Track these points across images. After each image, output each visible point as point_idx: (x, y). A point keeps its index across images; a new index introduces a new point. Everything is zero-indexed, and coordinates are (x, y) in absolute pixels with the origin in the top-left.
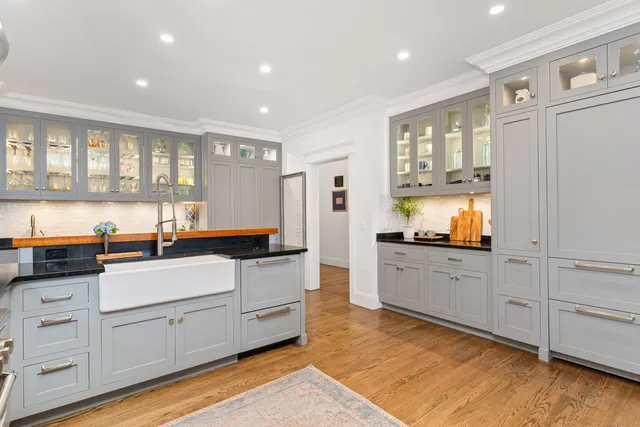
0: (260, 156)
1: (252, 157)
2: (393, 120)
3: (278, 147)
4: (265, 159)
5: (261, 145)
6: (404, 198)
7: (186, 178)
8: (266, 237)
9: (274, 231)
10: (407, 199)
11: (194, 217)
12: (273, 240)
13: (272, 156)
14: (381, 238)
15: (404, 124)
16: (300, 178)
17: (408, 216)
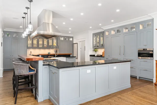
0: (69, 39)
1: (67, 40)
2: (93, 34)
3: (72, 37)
4: (70, 40)
5: (69, 37)
6: (95, 49)
7: (55, 44)
8: (70, 55)
9: (71, 54)
10: (96, 49)
11: (56, 52)
12: (71, 56)
13: (71, 39)
14: (91, 56)
15: (95, 35)
16: (77, 44)
17: (96, 52)
